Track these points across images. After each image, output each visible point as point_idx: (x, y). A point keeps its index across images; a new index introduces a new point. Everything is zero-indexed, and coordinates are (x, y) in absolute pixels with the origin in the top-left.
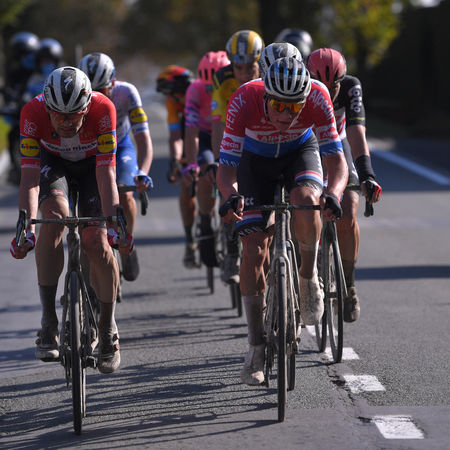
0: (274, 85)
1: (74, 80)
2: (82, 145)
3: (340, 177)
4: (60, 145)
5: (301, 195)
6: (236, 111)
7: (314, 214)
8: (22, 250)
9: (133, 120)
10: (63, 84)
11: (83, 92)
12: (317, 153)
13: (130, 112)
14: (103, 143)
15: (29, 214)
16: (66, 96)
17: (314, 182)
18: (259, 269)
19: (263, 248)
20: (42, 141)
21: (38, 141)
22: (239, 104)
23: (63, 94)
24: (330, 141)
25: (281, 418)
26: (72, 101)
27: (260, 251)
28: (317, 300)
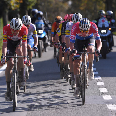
0: (81, 26)
1: (18, 22)
2: (18, 38)
3: (100, 45)
4: (12, 37)
5: (89, 48)
6: (74, 29)
7: (92, 55)
8: (2, 64)
9: (34, 33)
10: (16, 22)
11: (20, 25)
12: (94, 39)
13: (33, 31)
14: (24, 37)
15: (4, 55)
16: (16, 26)
17: (93, 45)
18: (78, 68)
19: (79, 63)
20: (8, 36)
21: (7, 36)
22: (75, 28)
23: (15, 25)
24: (97, 37)
25: (83, 104)
26: (18, 27)
27: (79, 64)
28: (93, 74)
